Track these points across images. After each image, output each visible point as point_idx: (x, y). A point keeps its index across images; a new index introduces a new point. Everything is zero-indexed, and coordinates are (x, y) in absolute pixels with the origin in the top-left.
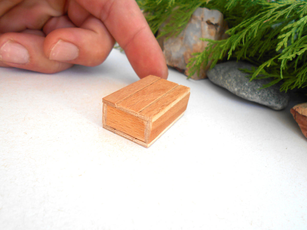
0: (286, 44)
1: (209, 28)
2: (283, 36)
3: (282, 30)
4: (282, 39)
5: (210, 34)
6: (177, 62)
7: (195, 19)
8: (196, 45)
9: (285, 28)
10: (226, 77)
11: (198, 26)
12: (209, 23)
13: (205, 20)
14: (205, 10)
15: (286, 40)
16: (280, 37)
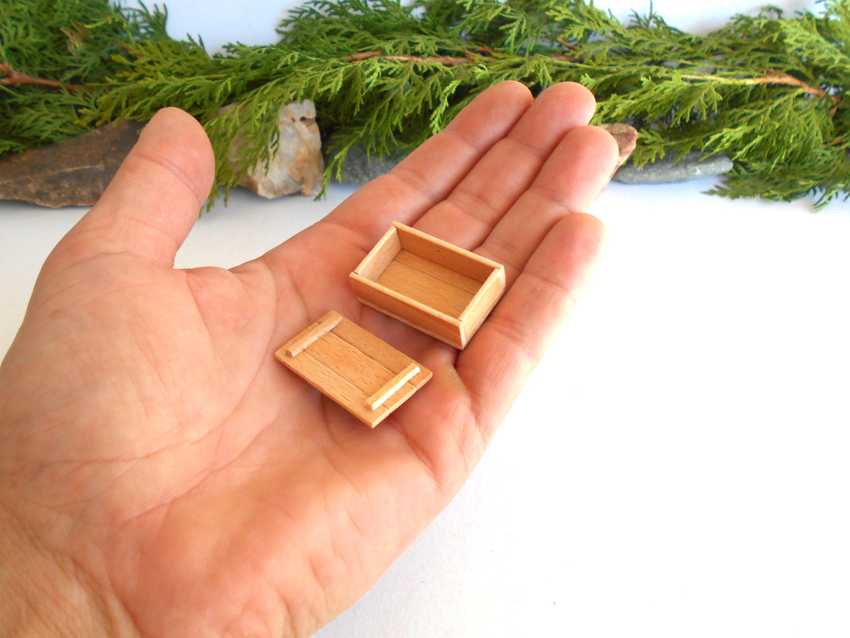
0: (439, 128)
1: (308, 126)
2: (434, 123)
3: (431, 119)
4: (434, 126)
5: (313, 132)
6: (287, 188)
7: (282, 123)
8: (298, 153)
9: (433, 116)
10: (371, 175)
11: (290, 130)
12: (303, 119)
13: (298, 118)
14: (292, 107)
15: (437, 125)
16: (431, 126)
